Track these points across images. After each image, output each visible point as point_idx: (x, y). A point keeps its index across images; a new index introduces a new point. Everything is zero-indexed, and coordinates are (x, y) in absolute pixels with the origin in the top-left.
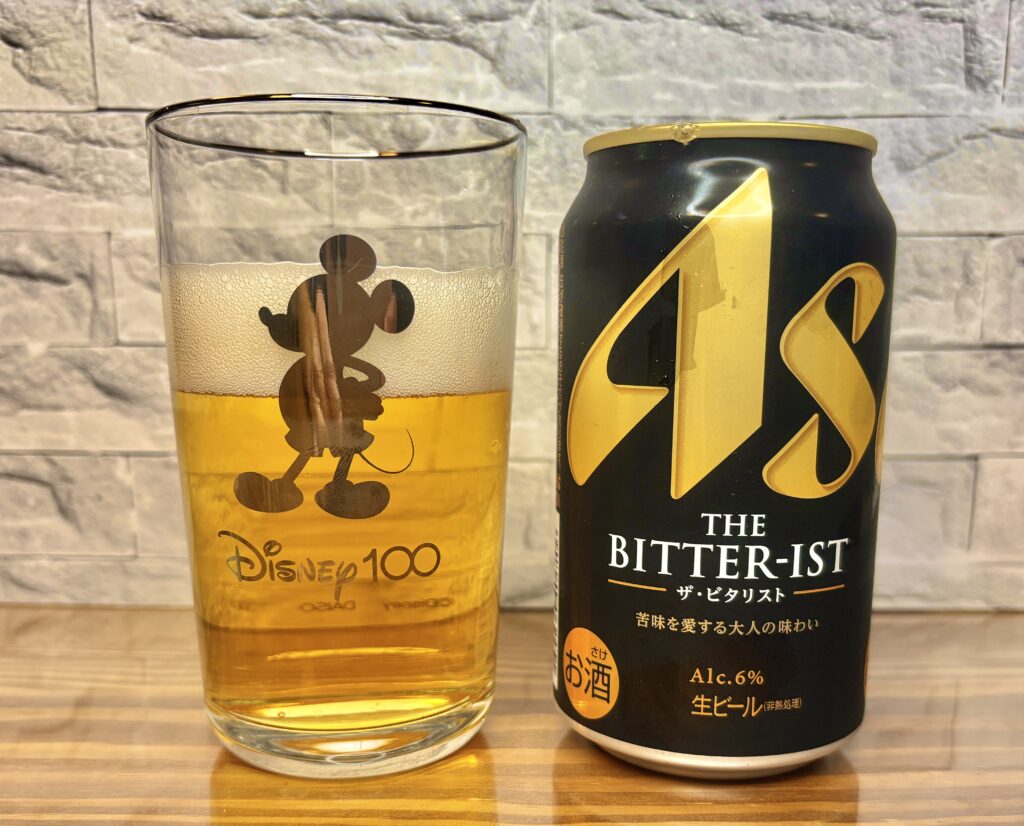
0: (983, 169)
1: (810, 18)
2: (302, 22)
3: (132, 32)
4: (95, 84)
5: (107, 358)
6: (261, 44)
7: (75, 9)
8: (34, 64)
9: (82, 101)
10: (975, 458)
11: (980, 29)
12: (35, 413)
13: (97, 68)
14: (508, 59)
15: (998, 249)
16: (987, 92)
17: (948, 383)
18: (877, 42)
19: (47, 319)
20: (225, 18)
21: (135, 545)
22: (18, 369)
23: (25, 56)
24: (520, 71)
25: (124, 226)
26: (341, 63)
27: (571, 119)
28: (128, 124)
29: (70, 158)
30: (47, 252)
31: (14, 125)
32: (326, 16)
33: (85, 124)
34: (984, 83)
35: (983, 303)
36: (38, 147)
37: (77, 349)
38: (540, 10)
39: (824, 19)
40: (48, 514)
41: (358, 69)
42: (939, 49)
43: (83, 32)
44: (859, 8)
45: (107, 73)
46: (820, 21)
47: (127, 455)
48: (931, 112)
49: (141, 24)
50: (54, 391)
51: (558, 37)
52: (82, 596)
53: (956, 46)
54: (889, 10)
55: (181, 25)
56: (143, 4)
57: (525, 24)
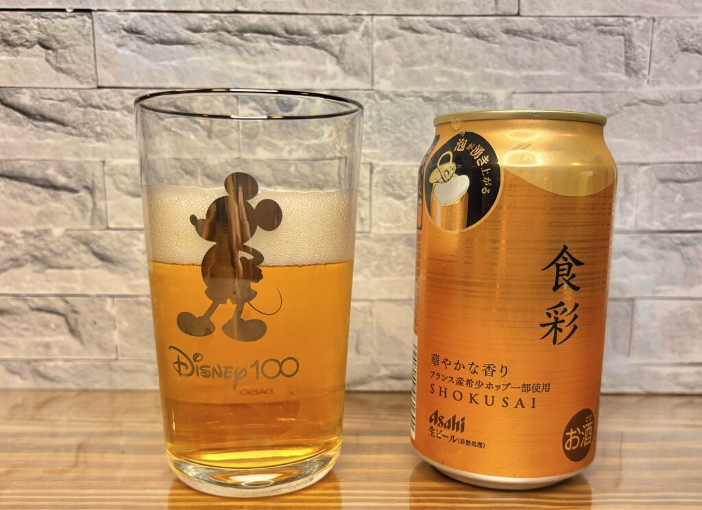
0: (636, 124)
1: (530, 32)
2: (221, 35)
3: (118, 41)
4: (96, 72)
5: (101, 237)
6: (198, 48)
7: (84, 26)
8: (59, 59)
9: (88, 83)
10: (632, 300)
11: (634, 40)
12: (56, 271)
13: (98, 63)
14: (346, 57)
15: (645, 172)
16: (638, 78)
18: (571, 47)
19: (65, 214)
20: (176, 33)
21: (117, 352)
22: (46, 244)
23: (53, 55)
24: (354, 64)
25: (113, 157)
26: (245, 59)
27: (385, 93)
28: (116, 96)
29: (81, 116)
30: (66, 174)
31: (46, 97)
32: (237, 31)
33: (90, 96)
34: (636, 72)
35: (637, 205)
36: (61, 110)
37: (82, 232)
38: (366, 27)
39: (539, 33)
40: (63, 334)
41: (255, 63)
42: (609, 52)
43: (89, 41)
44: (560, 27)
45: (104, 66)
46: (537, 34)
47: (112, 297)
48: (604, 90)
49: (124, 36)
50: (68, 258)
51: (377, 44)
52: (83, 384)
53: (619, 50)
54: (579, 29)
55: (149, 37)
56: (126, 24)
57: (357, 36)
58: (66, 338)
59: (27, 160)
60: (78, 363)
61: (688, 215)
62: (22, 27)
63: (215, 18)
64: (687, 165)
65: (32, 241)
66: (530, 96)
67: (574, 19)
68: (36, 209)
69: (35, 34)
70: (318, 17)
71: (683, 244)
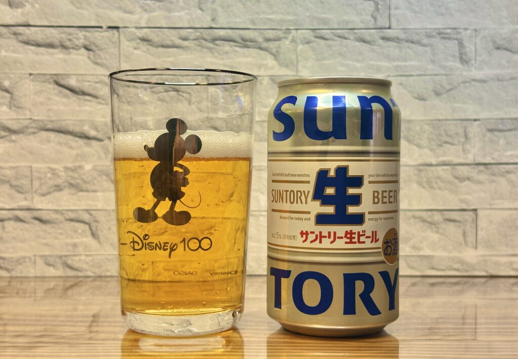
0: (470, 95)
1: (398, 38)
2: (201, 42)
3: (135, 46)
6: (186, 50)
7: (113, 37)
8: (96, 57)
10: (475, 210)
11: (465, 43)
12: (85, 194)
13: (121, 59)
14: (281, 55)
15: (478, 126)
16: (469, 65)
17: (462, 180)
18: (425, 48)
19: (94, 155)
20: (172, 41)
22: (79, 176)
23: (93, 54)
24: (286, 60)
26: (216, 57)
30: (96, 129)
31: (86, 80)
32: (211, 40)
34: (467, 62)
35: (474, 147)
36: (95, 88)
37: (105, 168)
38: (293, 37)
40: (87, 236)
41: (223, 59)
42: (449, 50)
43: (117, 46)
44: (417, 35)
46: (402, 40)
48: (447, 73)
49: (139, 43)
50: (94, 184)
51: (300, 47)
53: (455, 49)
54: (429, 36)
55: (155, 43)
56: (140, 36)
57: (287, 42)
58: (89, 240)
59: (70, 120)
60: (96, 257)
61: (509, 153)
62: (74, 38)
63: (197, 32)
64: (505, 121)
65: (70, 173)
66: (399, 78)
67: (425, 31)
68: (74, 152)
69: (82, 41)
70: (263, 31)
71: (508, 172)
